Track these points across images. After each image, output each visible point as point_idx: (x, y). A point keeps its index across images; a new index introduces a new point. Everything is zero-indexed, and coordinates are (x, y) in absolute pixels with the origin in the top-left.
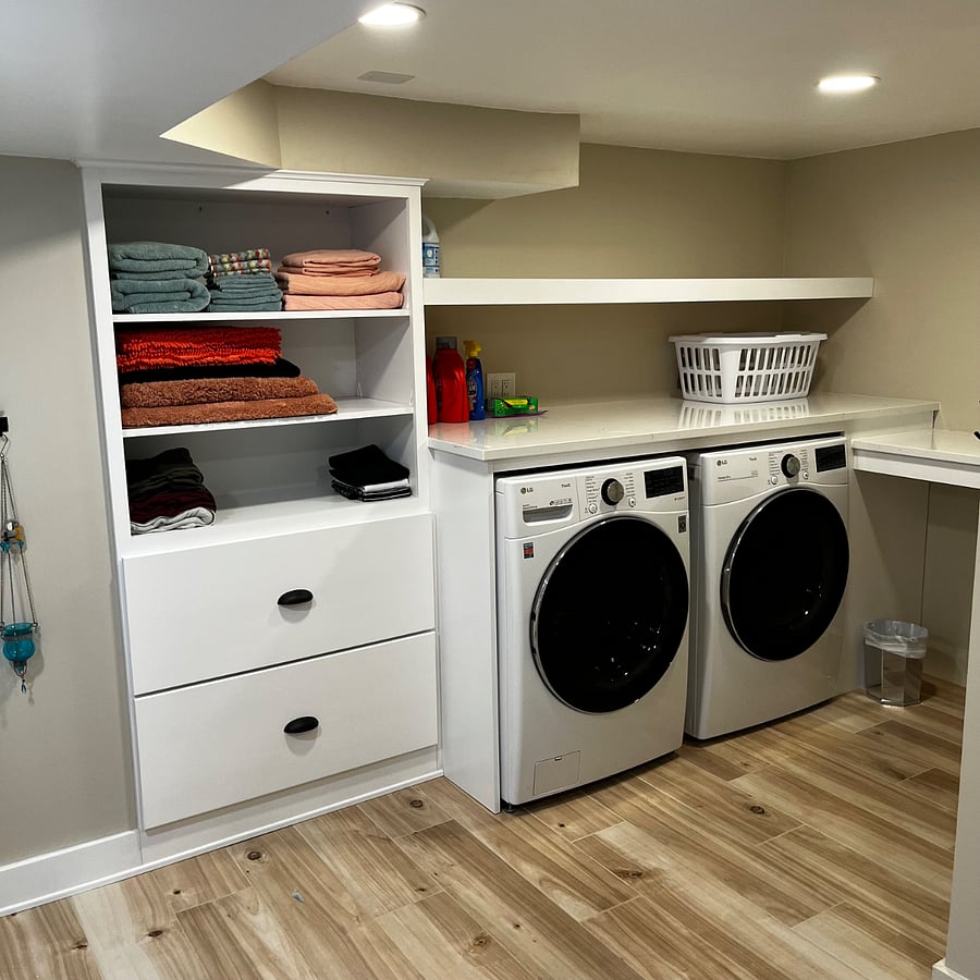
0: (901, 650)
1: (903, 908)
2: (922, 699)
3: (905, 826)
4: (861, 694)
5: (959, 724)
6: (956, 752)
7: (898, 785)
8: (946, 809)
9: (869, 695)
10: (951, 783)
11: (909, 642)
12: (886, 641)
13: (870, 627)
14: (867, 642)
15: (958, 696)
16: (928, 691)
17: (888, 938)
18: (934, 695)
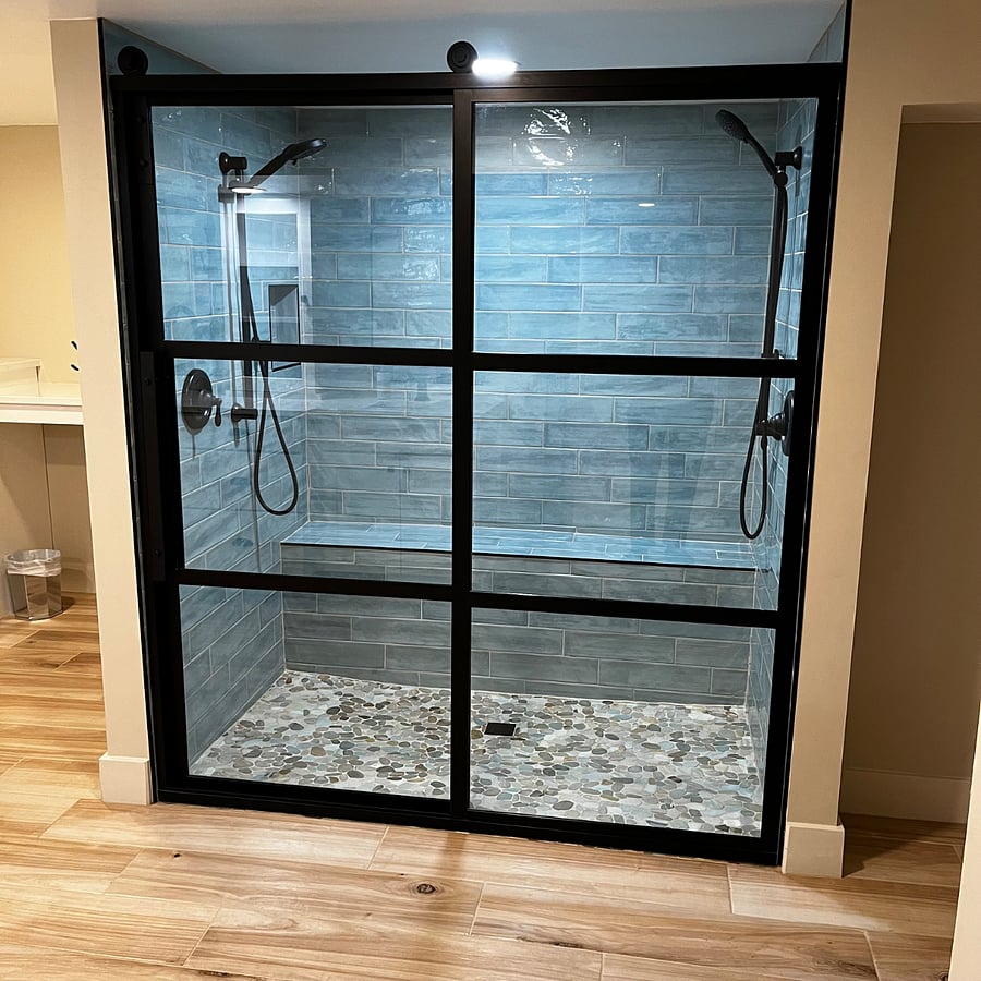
0: (41, 571)
1: (71, 746)
2: (64, 610)
3: (65, 696)
4: (9, 618)
5: (95, 619)
6: (96, 638)
7: (55, 671)
8: (95, 676)
9: (17, 618)
10: (96, 658)
11: (46, 563)
12: (26, 566)
13: (9, 558)
14: (9, 572)
15: (91, 600)
16: (68, 603)
17: (64, 767)
18: (73, 604)
